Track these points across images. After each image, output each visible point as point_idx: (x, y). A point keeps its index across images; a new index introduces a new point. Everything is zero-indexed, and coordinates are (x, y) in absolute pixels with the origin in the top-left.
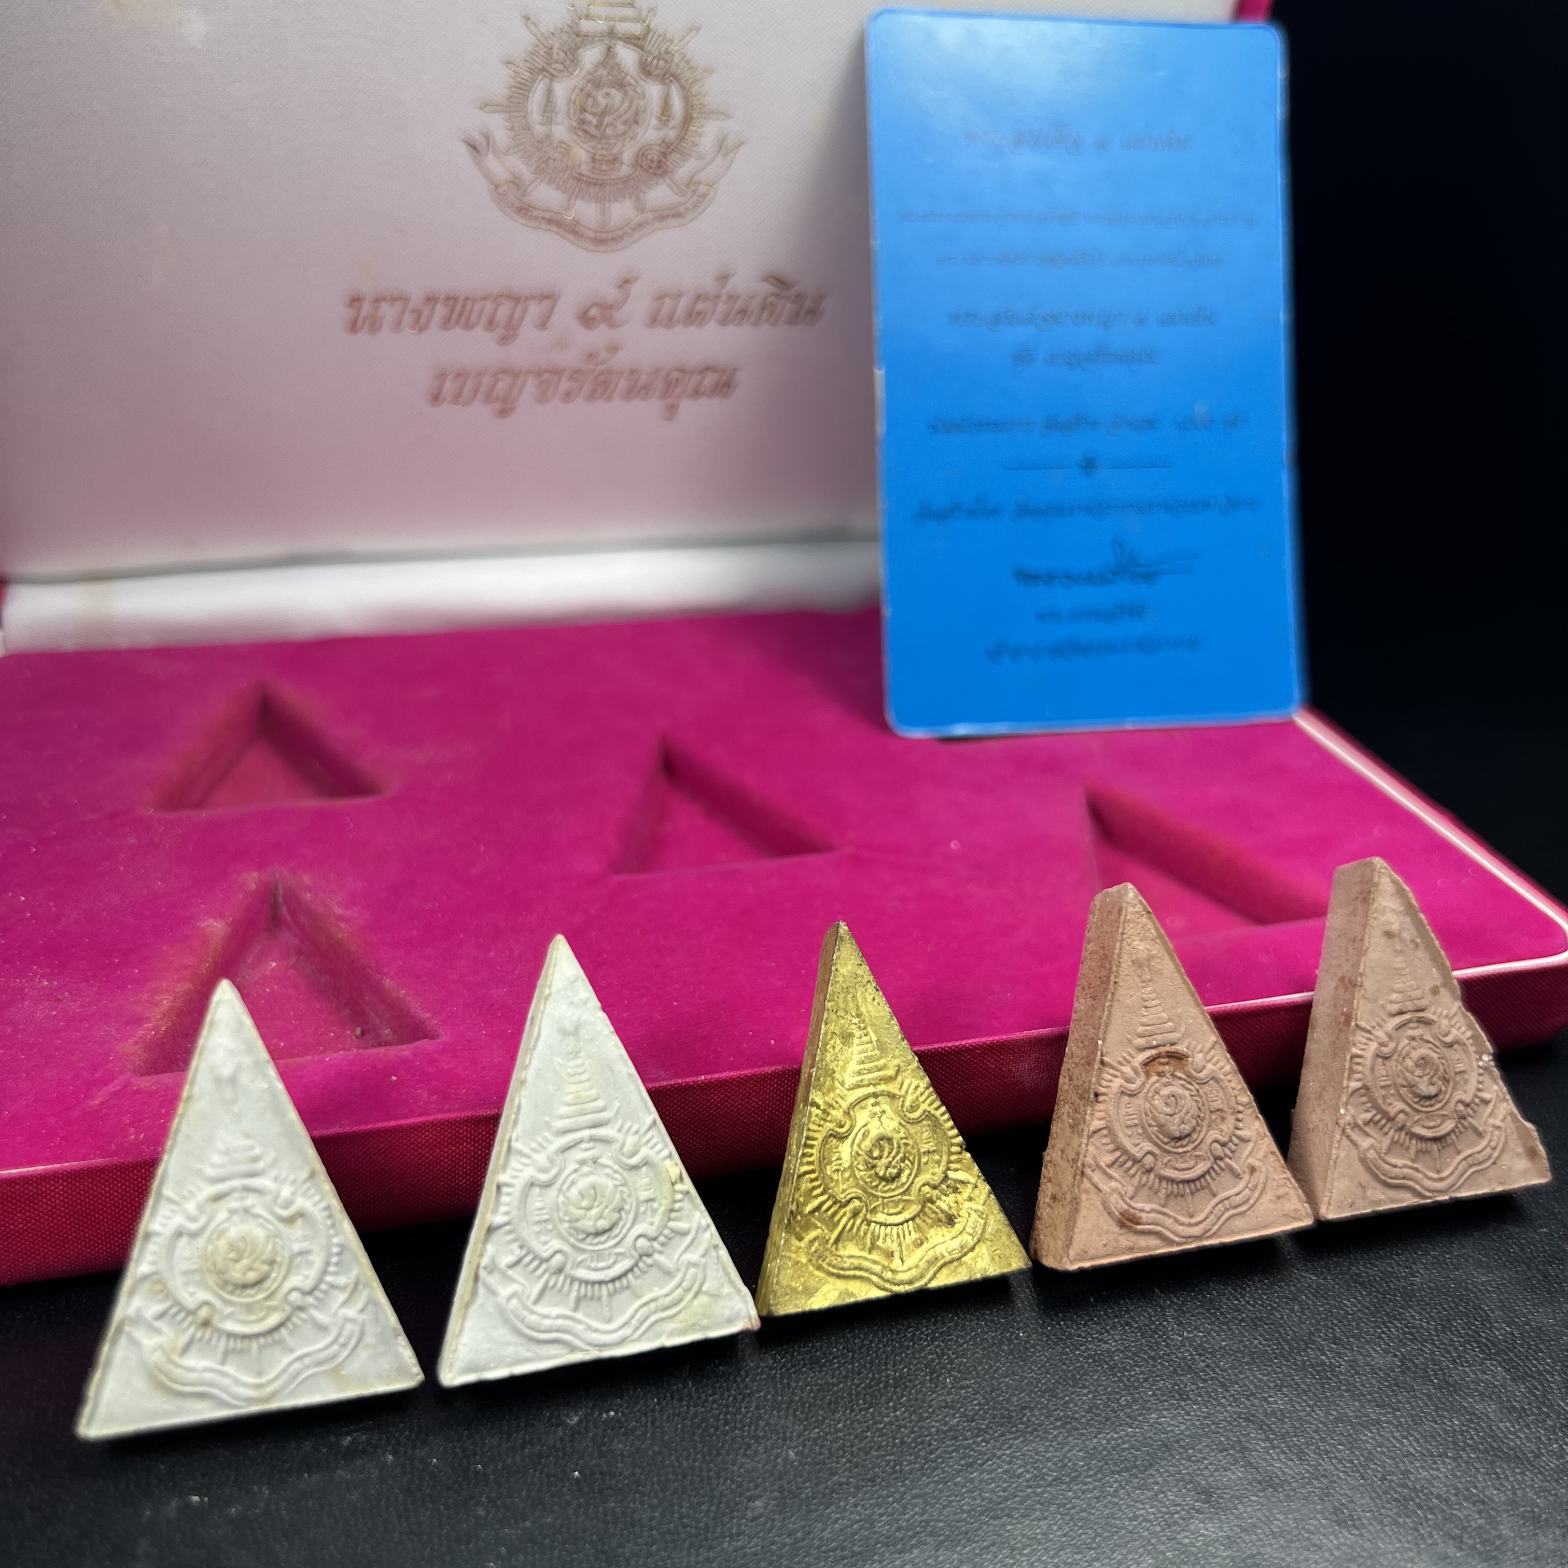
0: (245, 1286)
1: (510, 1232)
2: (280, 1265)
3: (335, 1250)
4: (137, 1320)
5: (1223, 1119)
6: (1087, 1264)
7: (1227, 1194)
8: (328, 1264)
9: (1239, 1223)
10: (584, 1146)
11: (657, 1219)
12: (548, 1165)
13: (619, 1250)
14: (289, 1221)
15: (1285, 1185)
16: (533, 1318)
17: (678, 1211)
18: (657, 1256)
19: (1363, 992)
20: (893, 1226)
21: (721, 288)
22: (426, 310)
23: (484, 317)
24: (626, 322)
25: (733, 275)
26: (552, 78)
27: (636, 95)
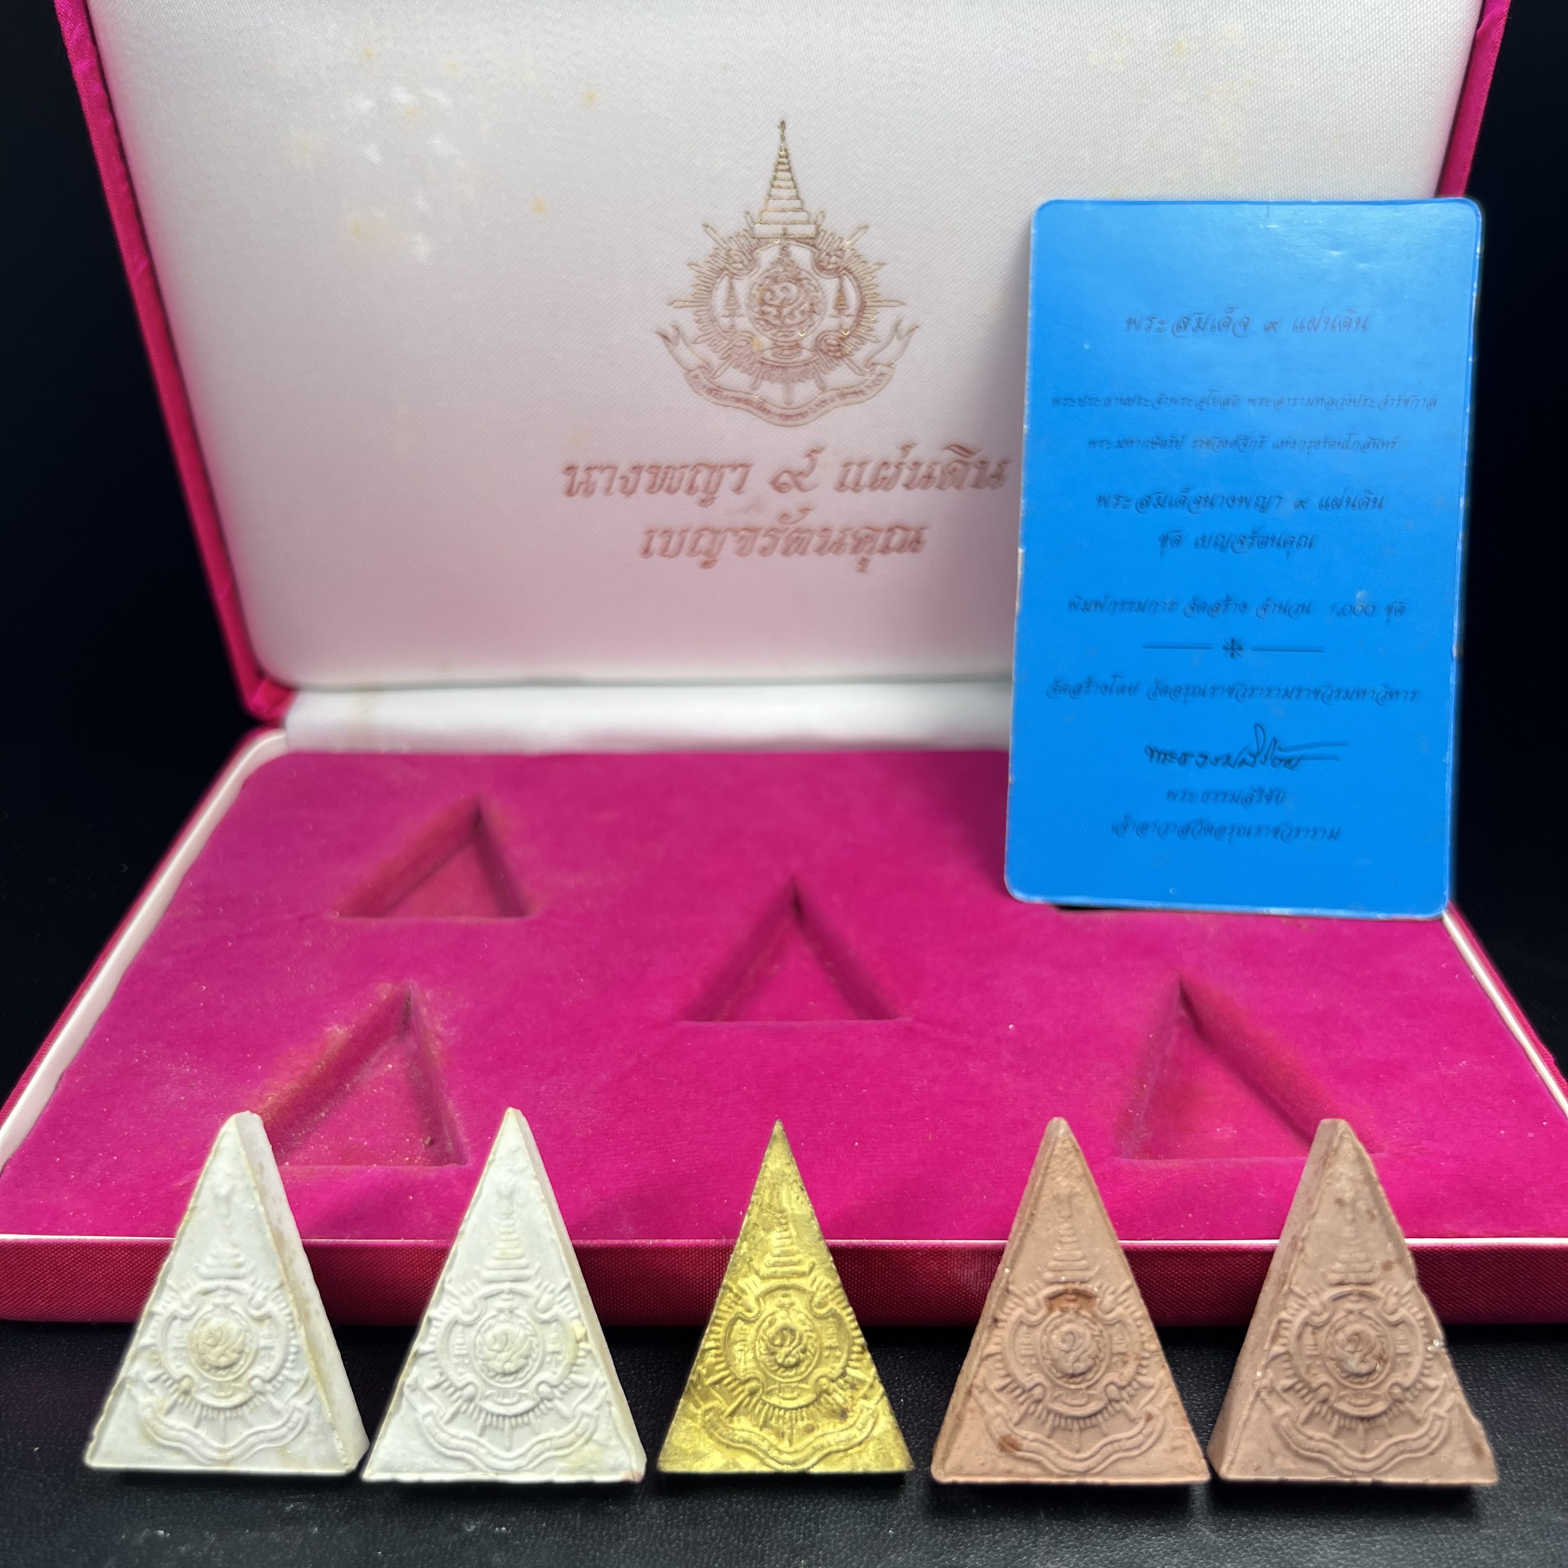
0: (218, 1368)
1: (434, 1360)
2: (248, 1355)
3: (293, 1350)
4: (136, 1381)
5: (1125, 1363)
6: (961, 1479)
7: (1119, 1436)
8: (285, 1360)
9: (1127, 1466)
10: (504, 1296)
11: (560, 1370)
12: (472, 1308)
13: (523, 1391)
14: (260, 1320)
15: (1183, 1437)
16: (443, 1436)
17: (580, 1365)
18: (557, 1402)
19: (1303, 1256)
20: (786, 1410)
21: (904, 456)
22: (632, 477)
23: (685, 484)
24: (815, 486)
25: (915, 445)
26: (732, 276)
27: (812, 288)
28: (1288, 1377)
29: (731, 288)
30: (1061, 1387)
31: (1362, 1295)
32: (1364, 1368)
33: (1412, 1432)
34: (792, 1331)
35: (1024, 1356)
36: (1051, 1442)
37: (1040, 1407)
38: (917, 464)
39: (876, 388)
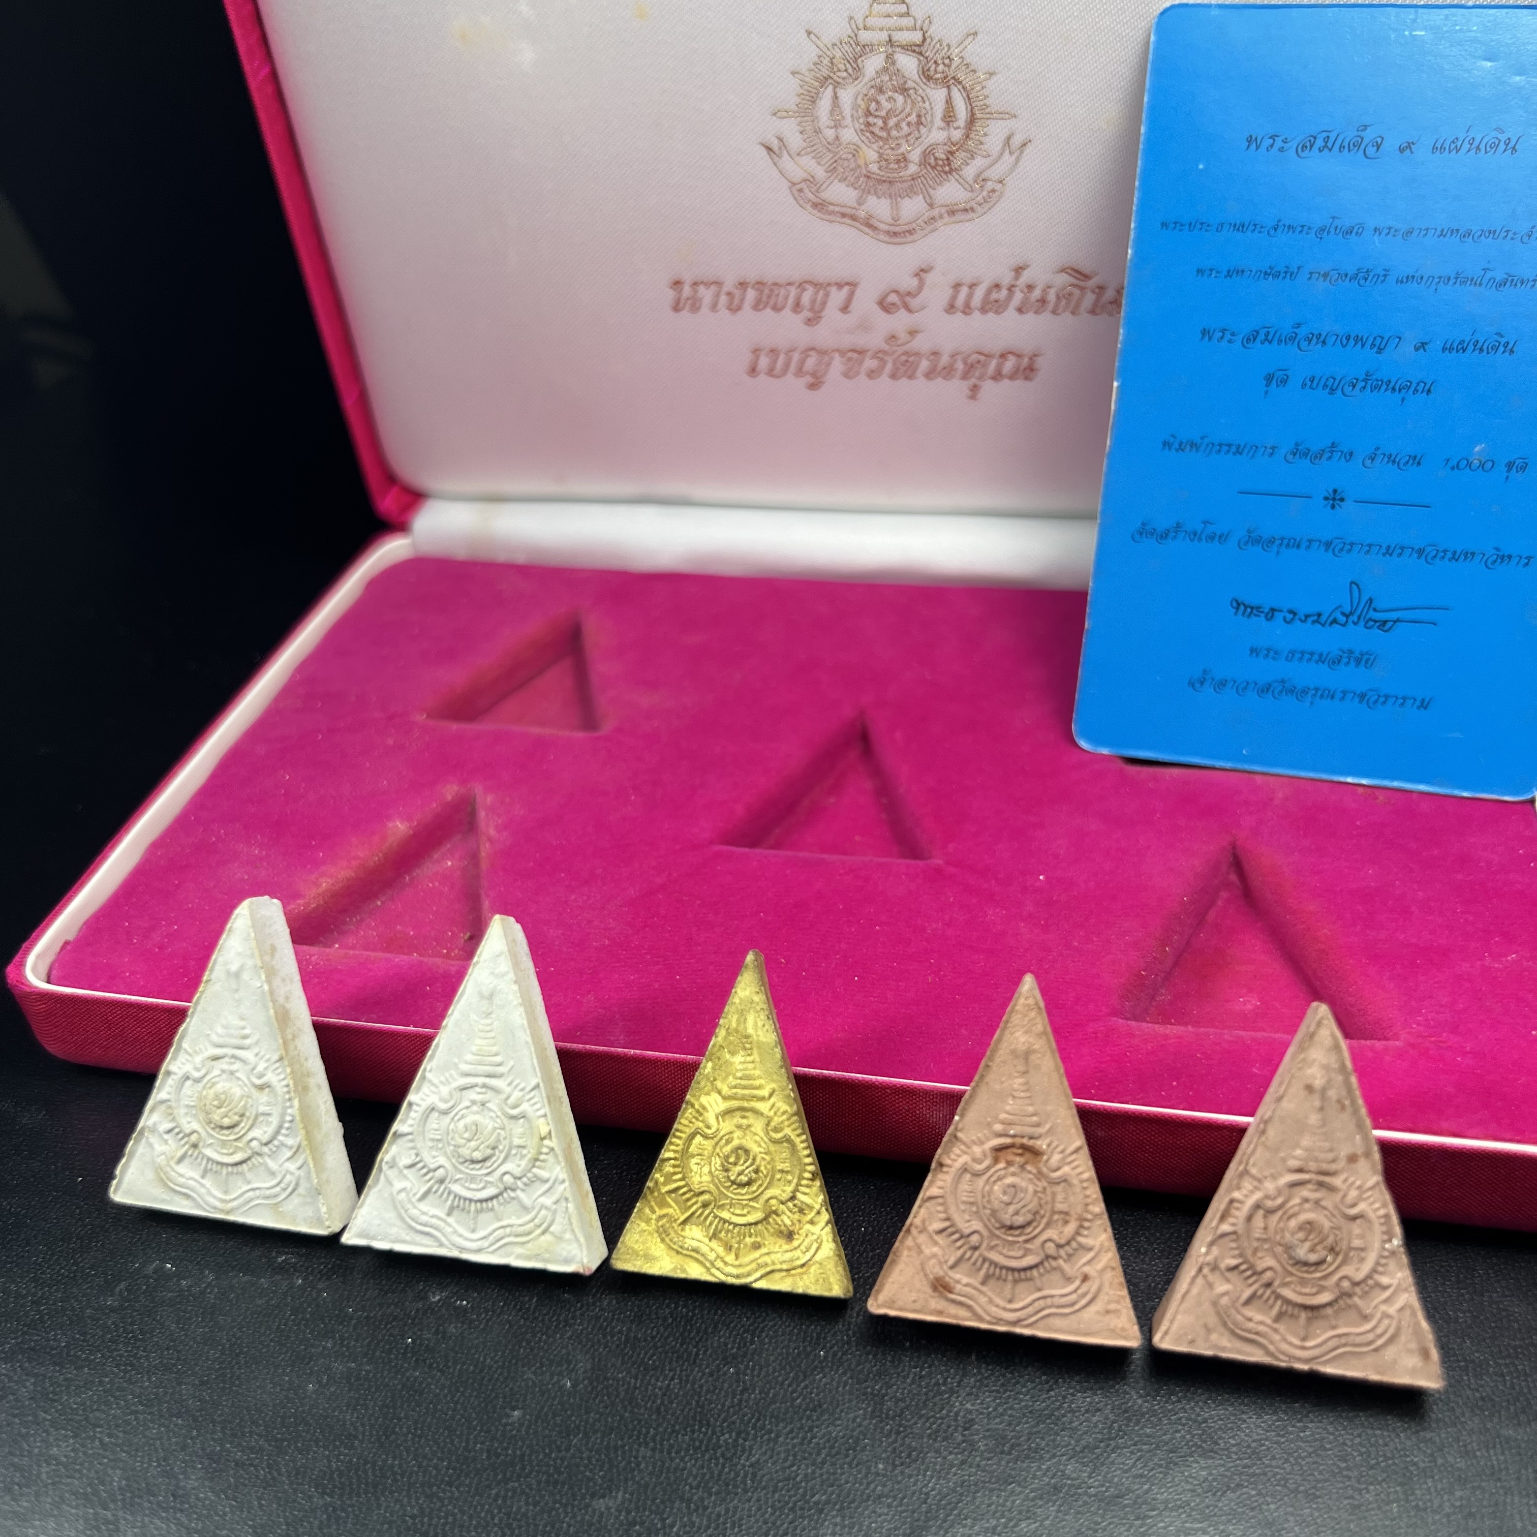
0: (222, 1128)
1: (412, 1141)
2: (248, 1118)
3: (288, 1118)
4: (153, 1130)
6: (892, 1313)
7: (1053, 1292)
8: (280, 1127)
9: (1057, 1322)
10: (478, 1089)
11: (524, 1163)
12: (448, 1097)
13: (488, 1178)
14: (261, 1088)
15: (1118, 1302)
16: (414, 1212)
17: (543, 1161)
18: (519, 1192)
19: (1263, 1139)
20: (736, 1225)
21: (1017, 278)
22: (737, 293)
23: (791, 301)
24: (923, 308)
25: (1028, 266)
26: (836, 85)
27: (919, 99)
28: (1234, 1257)
29: (836, 97)
30: (998, 1237)
31: (1321, 1184)
32: (1313, 1258)
33: (1358, 1326)
34: (747, 1152)
35: (965, 1203)
36: (984, 1289)
37: (977, 1254)
38: (1030, 287)
39: (988, 206)
